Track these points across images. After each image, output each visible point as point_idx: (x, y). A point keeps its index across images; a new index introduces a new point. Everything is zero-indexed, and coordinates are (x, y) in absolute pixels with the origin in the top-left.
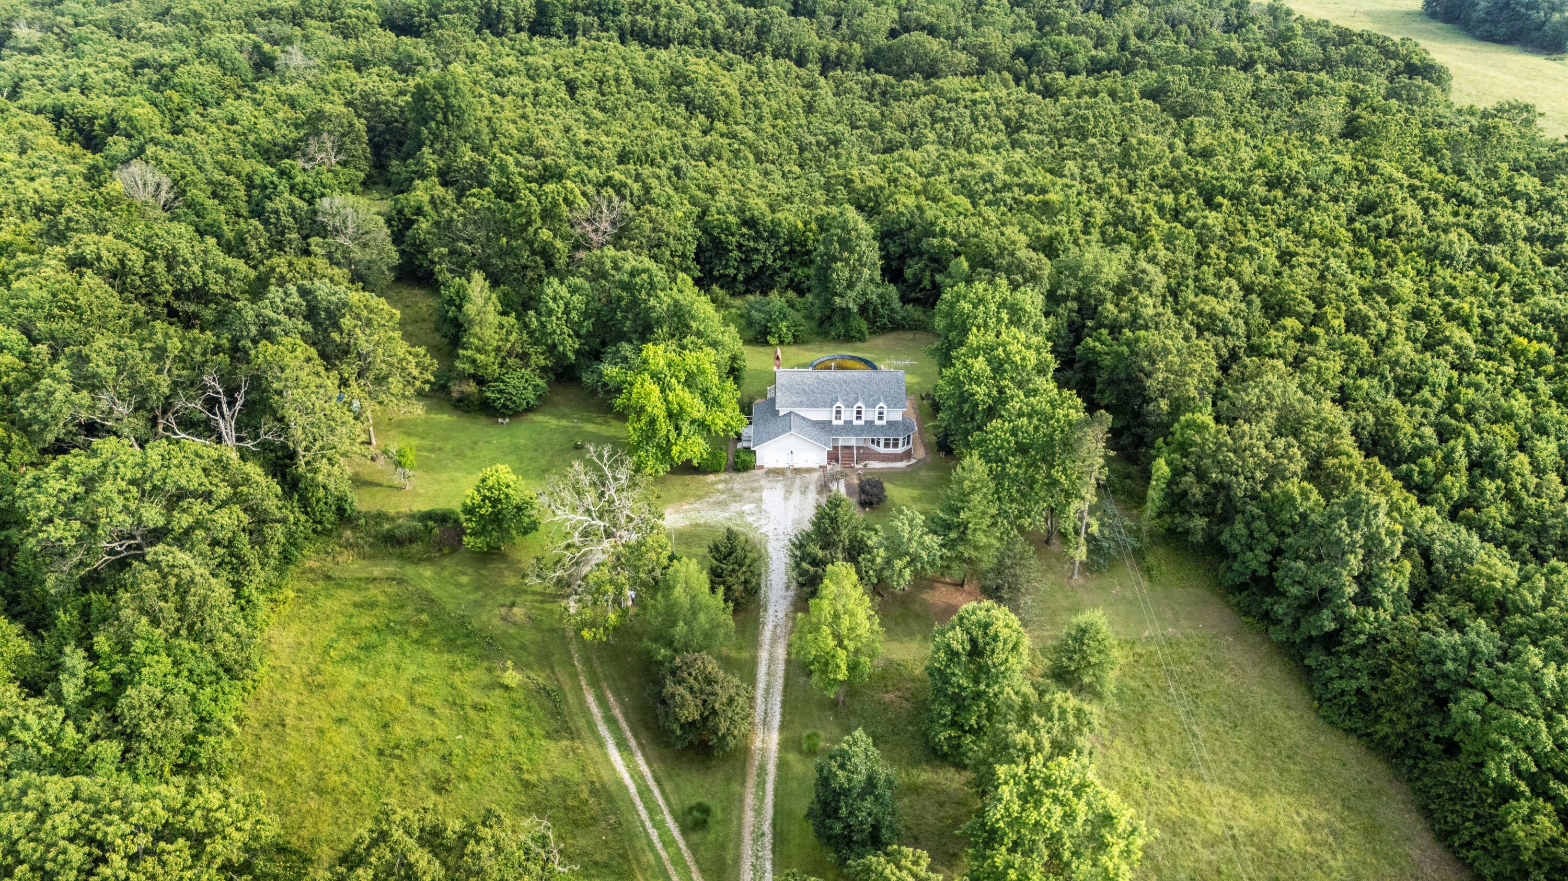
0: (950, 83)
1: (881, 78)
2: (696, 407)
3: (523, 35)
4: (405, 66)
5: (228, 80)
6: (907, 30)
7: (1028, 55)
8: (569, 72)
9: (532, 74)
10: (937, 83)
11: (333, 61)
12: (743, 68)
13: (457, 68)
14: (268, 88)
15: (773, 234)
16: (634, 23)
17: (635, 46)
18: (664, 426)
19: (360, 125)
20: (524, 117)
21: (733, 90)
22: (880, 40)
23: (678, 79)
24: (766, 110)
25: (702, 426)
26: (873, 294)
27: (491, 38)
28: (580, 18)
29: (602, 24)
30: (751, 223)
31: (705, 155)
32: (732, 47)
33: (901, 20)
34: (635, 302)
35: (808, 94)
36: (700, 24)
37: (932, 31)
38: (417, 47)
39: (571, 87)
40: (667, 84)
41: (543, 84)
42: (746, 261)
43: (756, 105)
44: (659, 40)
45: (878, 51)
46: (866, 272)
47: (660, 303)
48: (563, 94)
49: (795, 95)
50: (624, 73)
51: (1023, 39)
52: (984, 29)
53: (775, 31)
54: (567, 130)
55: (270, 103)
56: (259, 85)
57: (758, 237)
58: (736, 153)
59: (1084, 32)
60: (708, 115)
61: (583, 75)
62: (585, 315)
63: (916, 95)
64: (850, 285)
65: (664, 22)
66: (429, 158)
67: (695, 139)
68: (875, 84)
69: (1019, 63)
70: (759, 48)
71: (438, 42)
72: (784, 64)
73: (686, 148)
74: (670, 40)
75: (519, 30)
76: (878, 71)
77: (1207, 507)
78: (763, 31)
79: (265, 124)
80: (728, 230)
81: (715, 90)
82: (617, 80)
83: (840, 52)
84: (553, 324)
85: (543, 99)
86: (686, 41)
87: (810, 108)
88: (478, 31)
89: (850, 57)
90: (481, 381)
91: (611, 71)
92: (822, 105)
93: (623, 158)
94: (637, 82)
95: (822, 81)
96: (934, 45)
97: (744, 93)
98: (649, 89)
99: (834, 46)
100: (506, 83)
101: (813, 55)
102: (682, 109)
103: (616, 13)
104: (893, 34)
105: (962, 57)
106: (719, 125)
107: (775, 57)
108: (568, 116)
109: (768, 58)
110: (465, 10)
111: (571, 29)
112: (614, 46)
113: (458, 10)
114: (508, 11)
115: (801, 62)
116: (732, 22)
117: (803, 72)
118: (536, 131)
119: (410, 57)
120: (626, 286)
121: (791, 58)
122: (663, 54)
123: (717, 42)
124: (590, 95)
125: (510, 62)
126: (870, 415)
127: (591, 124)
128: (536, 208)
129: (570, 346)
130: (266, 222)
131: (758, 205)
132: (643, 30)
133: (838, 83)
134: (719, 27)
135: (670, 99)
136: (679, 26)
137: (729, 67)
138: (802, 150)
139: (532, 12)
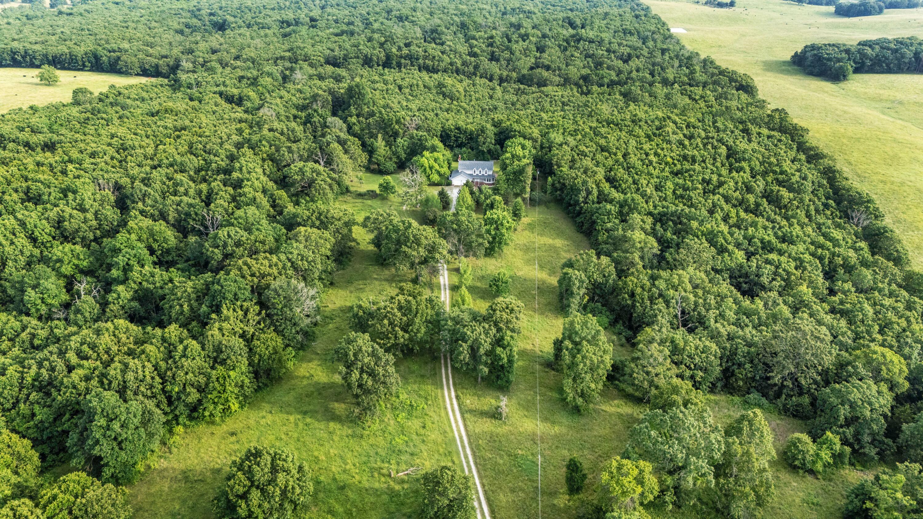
0: (549, 89)
1: (522, 87)
2: (436, 166)
3: (381, 68)
4: (338, 79)
5: (275, 83)
6: (538, 67)
7: (585, 78)
8: (399, 82)
9: (386, 83)
10: (542, 88)
11: (311, 77)
12: (467, 82)
13: (357, 79)
14: (289, 86)
15: (465, 132)
16: (424, 63)
17: (424, 73)
18: (428, 169)
19: (330, 98)
20: (384, 98)
21: (461, 90)
22: (525, 71)
23: (440, 85)
24: (473, 98)
25: (438, 173)
26: (492, 147)
27: (368, 69)
28: (403, 61)
29: (412, 63)
30: (458, 129)
31: (447, 110)
32: (464, 73)
33: (535, 64)
34: (421, 144)
35: (491, 92)
36: (451, 64)
37: (548, 68)
38: (342, 72)
39: (400, 88)
40: (436, 87)
41: (390, 86)
42: (456, 141)
43: (470, 96)
44: (433, 70)
45: (524, 76)
46: (489, 140)
47: (429, 144)
48: (397, 90)
49: (486, 92)
50: (420, 83)
51: (587, 71)
52: (570, 67)
53: (481, 67)
54: (399, 103)
55: (293, 91)
56: (286, 85)
57: (461, 133)
58: (458, 111)
59: (614, 69)
60: (451, 99)
61: (405, 83)
62: (408, 148)
63: (533, 93)
64: (484, 143)
65: (436, 63)
66: (353, 110)
67: (446, 105)
68: (519, 89)
69: (581, 82)
70: (474, 74)
71: (349, 70)
72: (484, 80)
73: (441, 108)
74: (438, 71)
75: (378, 65)
76: (522, 84)
77: (561, 190)
78: (476, 67)
79: (294, 98)
80: (451, 131)
81: (454, 90)
82: (417, 85)
83: (507, 76)
84: (399, 150)
85: (390, 92)
86: (445, 71)
87: (491, 97)
88: (363, 65)
89: (511, 78)
90: (378, 165)
91: (415, 82)
92: (495, 96)
93: (419, 110)
94: (425, 86)
95: (498, 87)
96: (545, 74)
97: (466, 91)
98: (429, 89)
99: (505, 73)
100: (377, 86)
101: (496, 77)
102: (441, 96)
103: (417, 59)
104: (532, 68)
105: (558, 79)
106: (455, 102)
107: (481, 77)
108: (400, 97)
109: (478, 78)
110: (358, 57)
111: (399, 65)
112: (416, 72)
113: (355, 57)
114: (375, 58)
115: (491, 80)
116: (464, 63)
117: (491, 84)
118: (390, 102)
119: (340, 75)
120: (419, 140)
121: (486, 78)
122: (435, 76)
123: (457, 72)
124: (407, 91)
125: (377, 78)
126: (483, 172)
127: (408, 100)
128: (394, 119)
129: (403, 156)
130: (311, 125)
131: (461, 124)
132: (428, 66)
133: (505, 88)
134: (459, 65)
135: (437, 93)
136: (443, 65)
137: (461, 81)
138: (483, 111)
139: (384, 58)
